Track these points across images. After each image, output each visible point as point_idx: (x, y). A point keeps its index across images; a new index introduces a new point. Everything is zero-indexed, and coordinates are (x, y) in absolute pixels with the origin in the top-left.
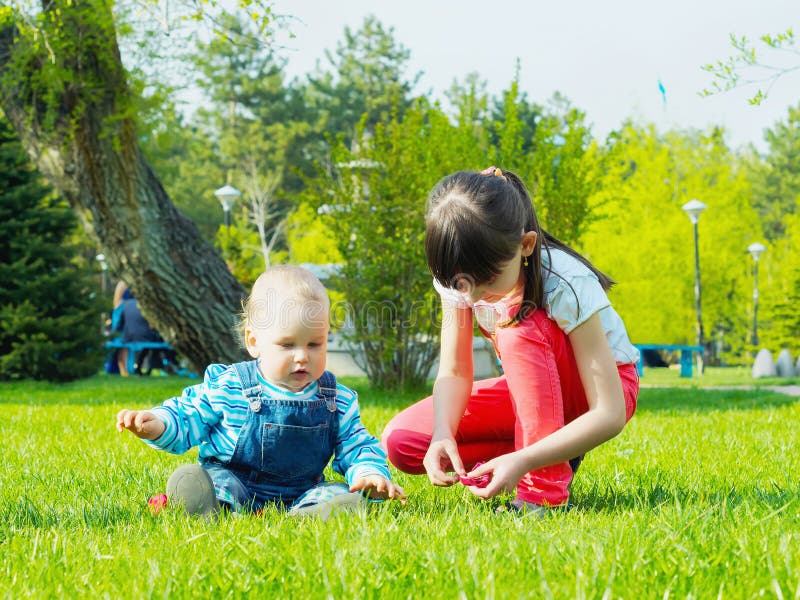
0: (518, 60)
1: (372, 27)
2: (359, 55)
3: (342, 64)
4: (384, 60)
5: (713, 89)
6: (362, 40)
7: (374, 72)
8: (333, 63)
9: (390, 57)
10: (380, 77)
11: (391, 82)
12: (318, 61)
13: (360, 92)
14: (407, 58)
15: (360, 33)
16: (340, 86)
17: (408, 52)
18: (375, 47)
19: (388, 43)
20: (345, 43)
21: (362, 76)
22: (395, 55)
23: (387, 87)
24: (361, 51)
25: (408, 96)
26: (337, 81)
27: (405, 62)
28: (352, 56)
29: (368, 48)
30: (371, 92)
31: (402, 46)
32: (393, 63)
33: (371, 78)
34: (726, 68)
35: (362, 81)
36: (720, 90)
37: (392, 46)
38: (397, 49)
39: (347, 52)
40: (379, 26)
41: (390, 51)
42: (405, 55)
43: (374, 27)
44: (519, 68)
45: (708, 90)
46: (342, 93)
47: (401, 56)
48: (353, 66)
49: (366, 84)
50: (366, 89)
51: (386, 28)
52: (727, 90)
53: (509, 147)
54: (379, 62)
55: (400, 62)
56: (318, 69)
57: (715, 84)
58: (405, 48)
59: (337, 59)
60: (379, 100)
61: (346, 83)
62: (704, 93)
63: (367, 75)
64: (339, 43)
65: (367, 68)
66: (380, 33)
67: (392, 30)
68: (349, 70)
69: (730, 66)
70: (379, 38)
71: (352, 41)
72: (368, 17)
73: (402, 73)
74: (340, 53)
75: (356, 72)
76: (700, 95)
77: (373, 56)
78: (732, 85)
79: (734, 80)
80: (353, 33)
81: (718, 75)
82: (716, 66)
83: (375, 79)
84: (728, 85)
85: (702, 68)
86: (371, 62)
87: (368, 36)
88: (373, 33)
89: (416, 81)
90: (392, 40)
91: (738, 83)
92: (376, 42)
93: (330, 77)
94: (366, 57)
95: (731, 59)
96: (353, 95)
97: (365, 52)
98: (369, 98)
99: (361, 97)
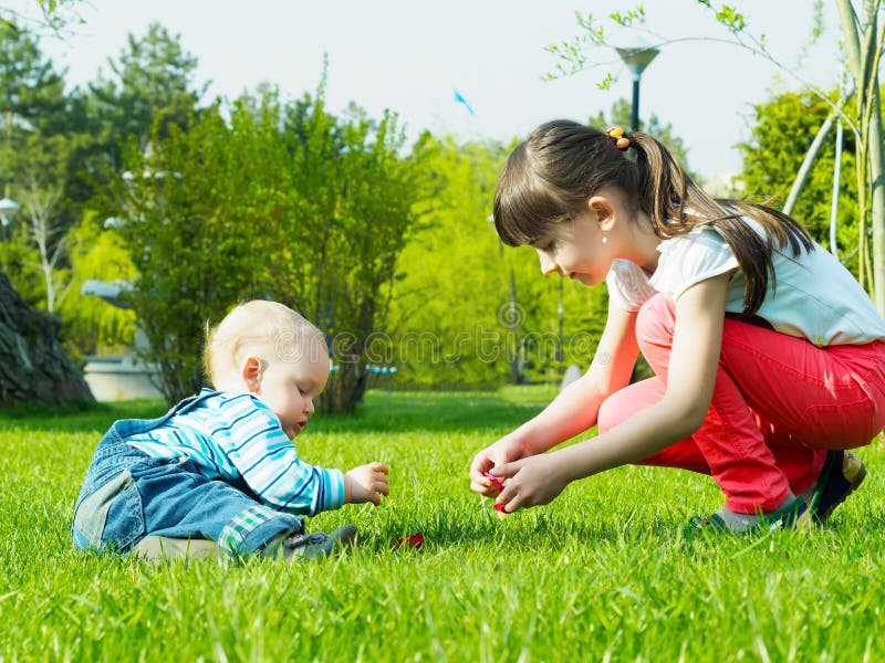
0: (326, 56)
1: (157, 35)
2: (144, 63)
3: (125, 72)
4: (171, 68)
5: (557, 73)
6: (147, 46)
7: (160, 81)
8: (116, 71)
9: (177, 65)
10: (166, 87)
11: (177, 92)
12: (100, 70)
13: (145, 101)
14: (195, 66)
15: (145, 40)
16: (123, 95)
17: (196, 60)
18: (161, 54)
19: (174, 51)
20: (129, 51)
21: (147, 85)
22: (181, 63)
23: (174, 97)
24: (146, 59)
25: (197, 107)
26: (120, 89)
27: (193, 71)
28: (136, 65)
29: (153, 55)
30: (157, 102)
31: (189, 54)
32: (180, 71)
33: (156, 88)
34: (572, 49)
35: (148, 90)
36: (565, 74)
37: (179, 53)
38: (184, 57)
39: (131, 60)
40: (165, 33)
41: (177, 59)
42: (192, 63)
43: (159, 34)
44: (326, 63)
45: (552, 73)
46: (126, 102)
47: (188, 64)
48: (137, 75)
49: (151, 93)
50: (152, 98)
51: (172, 35)
52: (573, 73)
53: (317, 148)
54: (165, 71)
55: (187, 71)
56: (101, 79)
57: (559, 67)
58: (193, 56)
59: (121, 67)
60: (166, 110)
61: (131, 92)
62: (547, 78)
63: (152, 84)
64: (123, 51)
65: (153, 77)
66: (166, 39)
67: (178, 37)
68: (134, 79)
69: (576, 48)
70: (164, 45)
71: (136, 49)
72: (153, 23)
73: (190, 81)
74: (123, 60)
75: (141, 81)
76: (543, 79)
77: (159, 64)
78: (578, 67)
79: (581, 62)
80: (138, 40)
81: (563, 57)
82: (561, 48)
83: (161, 88)
84: (574, 67)
85: (546, 49)
86: (157, 70)
87: (154, 44)
88: (158, 40)
89: (205, 90)
90: (178, 47)
91: (584, 65)
92: (163, 49)
93: (113, 86)
94: (151, 65)
95: (577, 38)
96: (138, 106)
97: (150, 60)
98: (155, 108)
99: (146, 108)
